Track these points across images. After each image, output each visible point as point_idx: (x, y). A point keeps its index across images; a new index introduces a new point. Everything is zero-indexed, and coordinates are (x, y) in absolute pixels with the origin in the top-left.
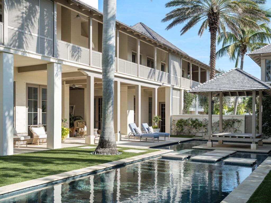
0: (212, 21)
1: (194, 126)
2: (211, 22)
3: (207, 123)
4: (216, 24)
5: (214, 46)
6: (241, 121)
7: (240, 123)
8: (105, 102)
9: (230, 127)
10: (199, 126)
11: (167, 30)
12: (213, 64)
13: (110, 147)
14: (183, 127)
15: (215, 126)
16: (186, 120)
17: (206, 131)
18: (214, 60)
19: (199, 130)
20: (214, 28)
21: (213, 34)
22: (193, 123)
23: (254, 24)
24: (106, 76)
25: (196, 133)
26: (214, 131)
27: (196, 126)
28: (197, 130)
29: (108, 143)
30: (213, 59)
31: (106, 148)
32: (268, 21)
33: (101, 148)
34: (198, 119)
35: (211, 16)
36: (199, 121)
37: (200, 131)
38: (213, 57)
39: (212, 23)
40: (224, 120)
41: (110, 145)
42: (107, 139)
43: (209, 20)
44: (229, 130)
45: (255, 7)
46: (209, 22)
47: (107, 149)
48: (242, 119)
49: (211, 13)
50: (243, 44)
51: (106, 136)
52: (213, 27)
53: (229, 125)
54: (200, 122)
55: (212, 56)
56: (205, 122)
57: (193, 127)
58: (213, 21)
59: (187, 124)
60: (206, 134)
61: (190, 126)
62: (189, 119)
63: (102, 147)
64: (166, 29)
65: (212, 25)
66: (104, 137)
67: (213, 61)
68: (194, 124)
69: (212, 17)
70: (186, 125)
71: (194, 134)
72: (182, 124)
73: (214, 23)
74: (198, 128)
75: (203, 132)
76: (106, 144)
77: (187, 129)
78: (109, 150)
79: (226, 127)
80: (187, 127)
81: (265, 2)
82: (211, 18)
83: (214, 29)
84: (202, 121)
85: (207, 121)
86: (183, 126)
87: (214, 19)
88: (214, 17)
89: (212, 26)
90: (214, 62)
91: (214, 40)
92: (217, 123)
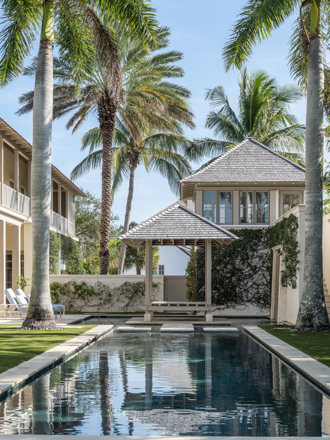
0: (106, 113)
1: (80, 295)
2: (104, 114)
3: (101, 289)
4: (112, 119)
5: (109, 156)
6: (159, 285)
7: (157, 288)
8: (40, 252)
9: (141, 295)
10: (88, 294)
11: (18, 114)
12: (108, 187)
13: (50, 320)
14: (59, 298)
15: (115, 295)
16: (66, 285)
17: (100, 304)
18: (109, 180)
19: (89, 301)
20: (109, 125)
21: (108, 135)
22: (78, 290)
23: (167, 124)
24: (41, 213)
25: (83, 306)
26: (114, 302)
27: (83, 295)
28: (85, 302)
29: (46, 313)
30: (107, 179)
31: (44, 320)
32: (192, 125)
33: (36, 322)
34: (86, 283)
35: (105, 103)
36: (88, 285)
37: (90, 304)
38: (107, 175)
39: (106, 116)
40: (131, 284)
41: (50, 317)
42: (45, 308)
43: (101, 110)
44: (139, 301)
45: (178, 103)
46: (101, 113)
47: (46, 322)
48: (160, 283)
49: (105, 98)
50: (134, 150)
51: (43, 304)
52: (106, 124)
53: (140, 291)
54: (90, 288)
55: (105, 173)
56: (99, 288)
57: (77, 296)
58: (108, 112)
59: (65, 291)
60: (101, 308)
61: (72, 296)
62: (70, 282)
63: (39, 320)
64: (17, 112)
65: (106, 119)
66: (41, 304)
67: (107, 183)
68: (80, 291)
69: (107, 105)
70: (64, 294)
71: (79, 309)
72: (56, 292)
73: (110, 116)
74: (86, 298)
75: (95, 305)
76: (44, 315)
77: (66, 300)
78: (49, 323)
79: (134, 295)
80: (66, 297)
81: (190, 95)
82: (104, 107)
83: (109, 127)
84: (93, 285)
85: (102, 286)
86: (58, 296)
87: (110, 111)
88: (110, 106)
89: (107, 122)
90: (109, 185)
91: (108, 145)
92: (119, 289)
